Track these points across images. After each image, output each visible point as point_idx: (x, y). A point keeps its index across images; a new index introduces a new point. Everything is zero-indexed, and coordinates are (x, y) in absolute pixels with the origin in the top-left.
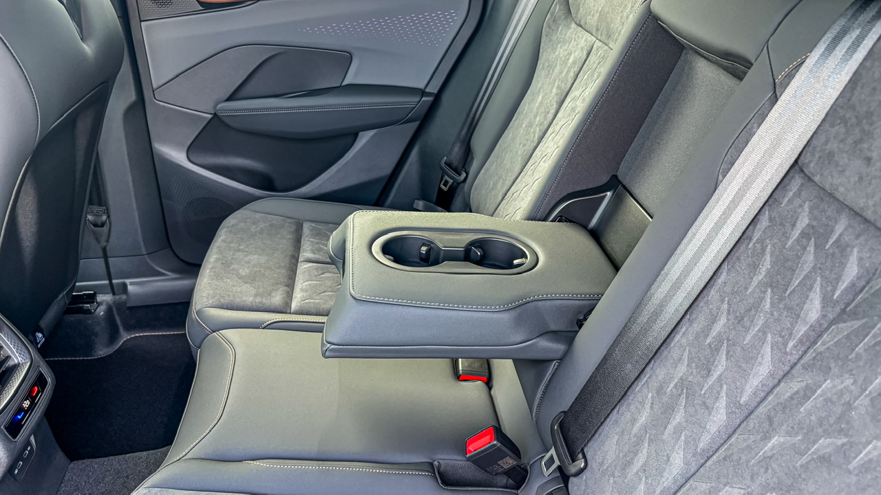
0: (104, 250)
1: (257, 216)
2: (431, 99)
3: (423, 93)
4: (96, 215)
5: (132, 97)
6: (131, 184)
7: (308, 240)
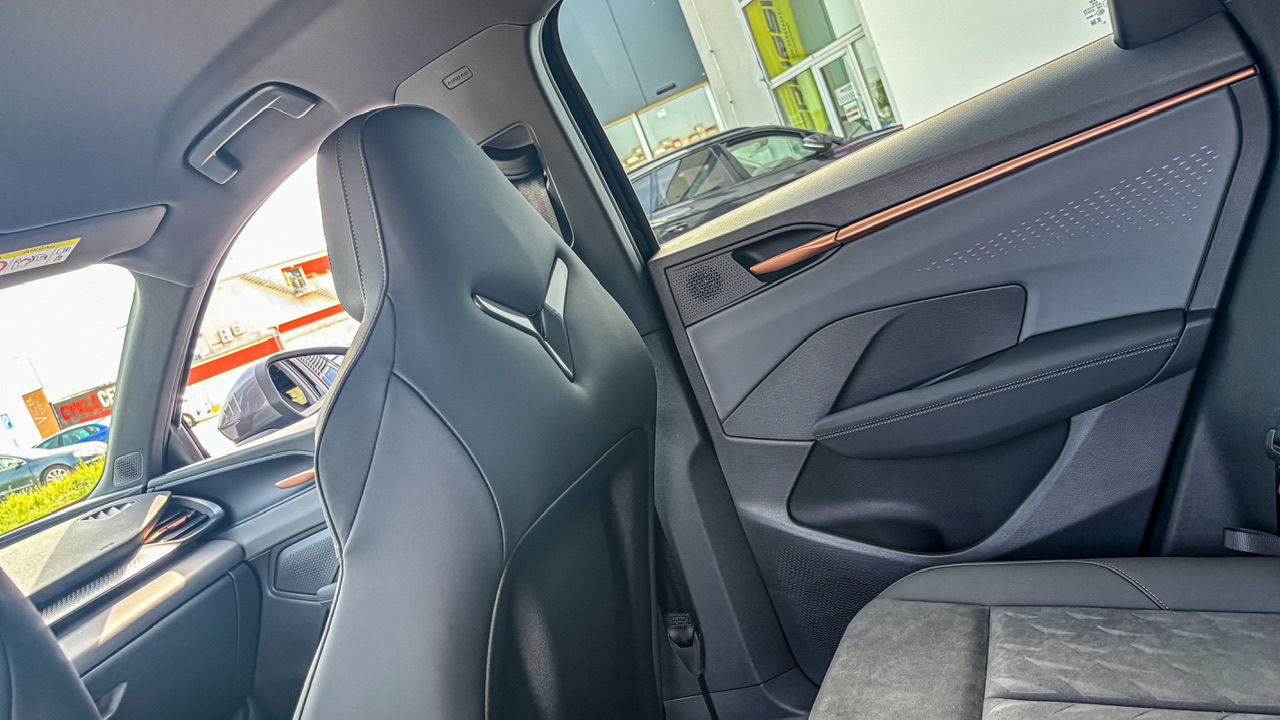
0: (702, 679)
1: (903, 609)
2: (1207, 322)
3: (1185, 315)
4: (680, 628)
5: (695, 439)
6: (719, 573)
7: (1001, 648)
